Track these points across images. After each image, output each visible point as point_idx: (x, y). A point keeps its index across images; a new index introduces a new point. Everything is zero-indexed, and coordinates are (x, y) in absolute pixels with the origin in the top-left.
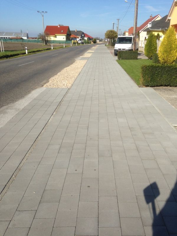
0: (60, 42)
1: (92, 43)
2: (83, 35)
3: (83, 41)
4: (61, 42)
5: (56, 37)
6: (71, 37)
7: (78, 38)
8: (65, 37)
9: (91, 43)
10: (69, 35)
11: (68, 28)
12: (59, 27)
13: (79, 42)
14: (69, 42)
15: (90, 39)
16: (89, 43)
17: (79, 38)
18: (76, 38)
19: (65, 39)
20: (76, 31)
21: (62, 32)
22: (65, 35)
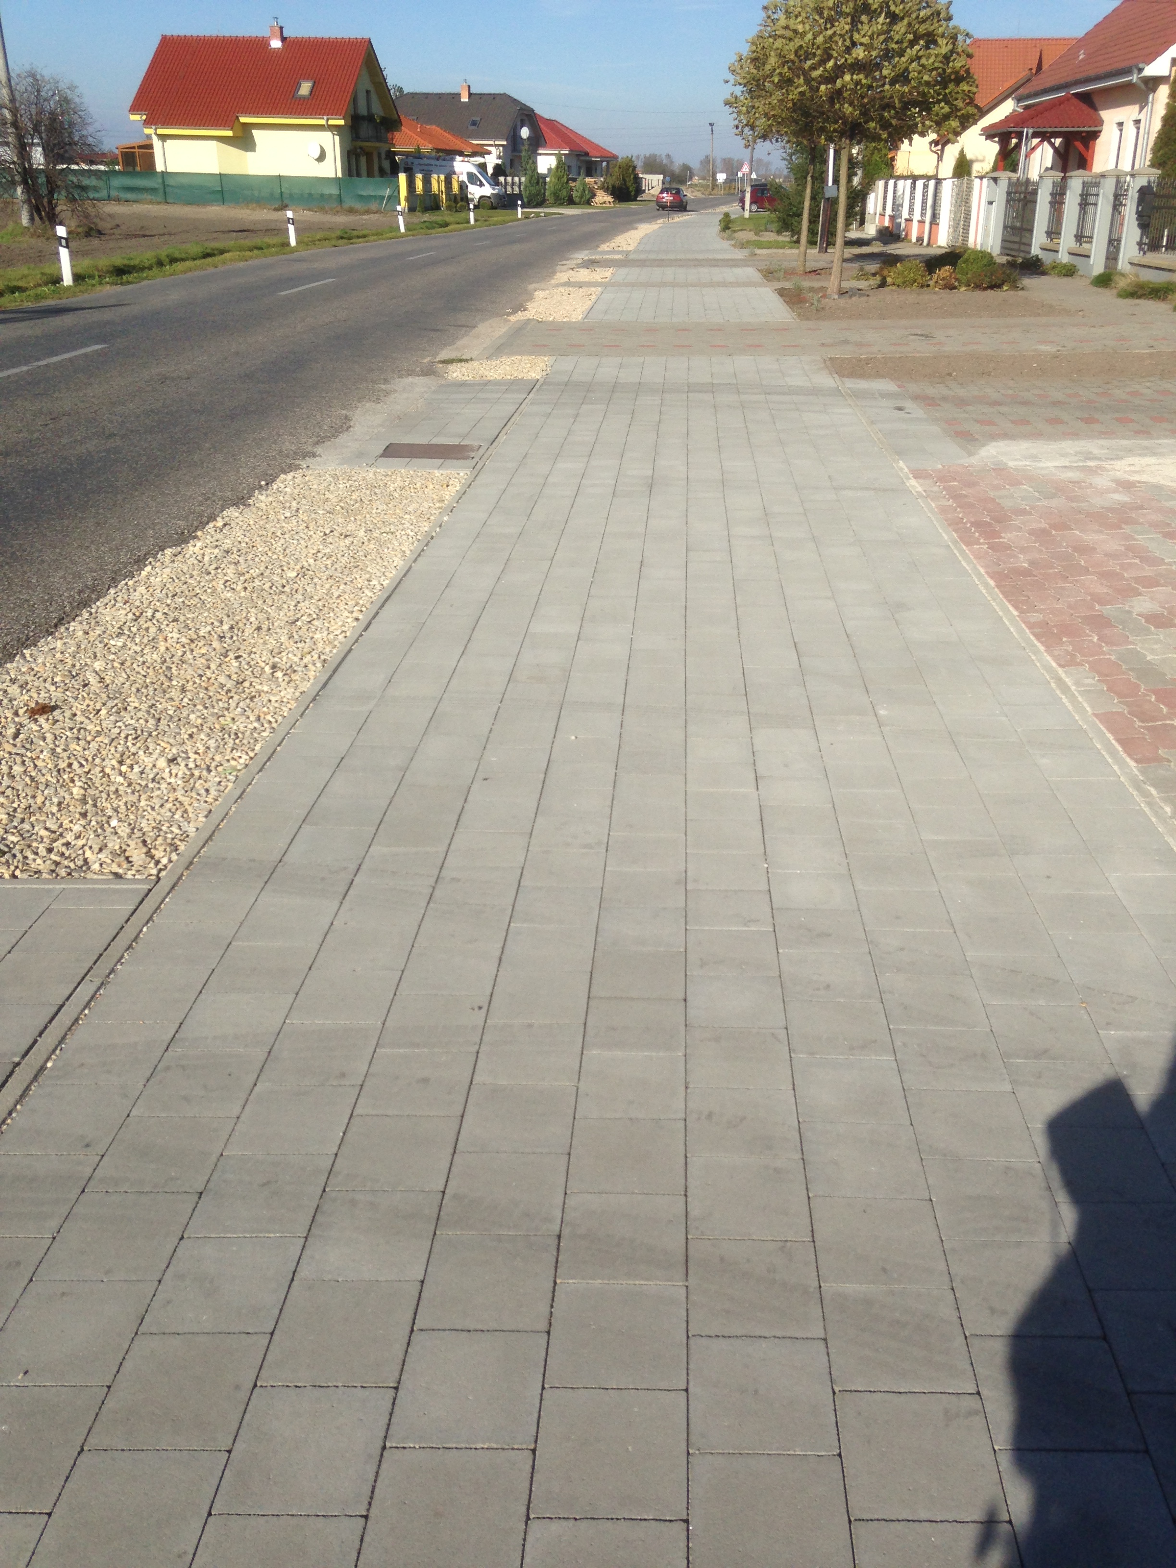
0: (281, 192)
1: (603, 198)
2: (525, 133)
4: (297, 190)
5: (244, 141)
6: (406, 141)
7: (472, 154)
8: (331, 143)
9: (588, 203)
10: (381, 121)
11: (362, 56)
12: (276, 44)
13: (475, 192)
15: (584, 161)
19: (332, 168)
20: (465, 99)
21: (303, 98)
22: (331, 122)
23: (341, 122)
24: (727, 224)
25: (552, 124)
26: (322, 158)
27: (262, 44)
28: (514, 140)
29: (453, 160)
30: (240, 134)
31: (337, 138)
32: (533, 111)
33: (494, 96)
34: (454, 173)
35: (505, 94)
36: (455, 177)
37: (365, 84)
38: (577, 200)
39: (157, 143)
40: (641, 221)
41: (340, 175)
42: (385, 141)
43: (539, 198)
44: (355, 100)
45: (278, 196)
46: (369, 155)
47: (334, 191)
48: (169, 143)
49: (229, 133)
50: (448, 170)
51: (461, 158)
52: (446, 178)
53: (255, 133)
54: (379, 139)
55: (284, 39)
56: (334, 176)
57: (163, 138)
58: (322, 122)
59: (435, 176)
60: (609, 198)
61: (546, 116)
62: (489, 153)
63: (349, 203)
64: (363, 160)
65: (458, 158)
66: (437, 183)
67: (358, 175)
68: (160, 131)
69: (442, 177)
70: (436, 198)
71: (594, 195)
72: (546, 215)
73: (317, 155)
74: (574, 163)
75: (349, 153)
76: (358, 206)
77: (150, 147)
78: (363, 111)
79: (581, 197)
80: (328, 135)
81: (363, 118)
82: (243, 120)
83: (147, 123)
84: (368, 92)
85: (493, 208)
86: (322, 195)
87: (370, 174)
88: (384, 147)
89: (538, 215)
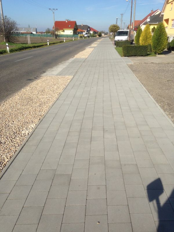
0: (67, 36)
1: (98, 36)
2: (89, 29)
3: (89, 35)
4: (69, 36)
5: (64, 31)
6: (78, 31)
7: (84, 32)
8: (72, 31)
9: (96, 37)
10: (76, 29)
11: (75, 23)
12: (67, 22)
13: (85, 36)
14: (76, 36)
15: (95, 32)
16: (94, 37)
17: (86, 32)
18: (82, 32)
19: (72, 34)
20: (82, 26)
21: (70, 27)
27: (65, 22)
32: (89, 27)
33: (86, 25)
64: (75, 33)
66: (82, 35)
82: (64, 29)
84: (75, 26)
86: (71, 36)
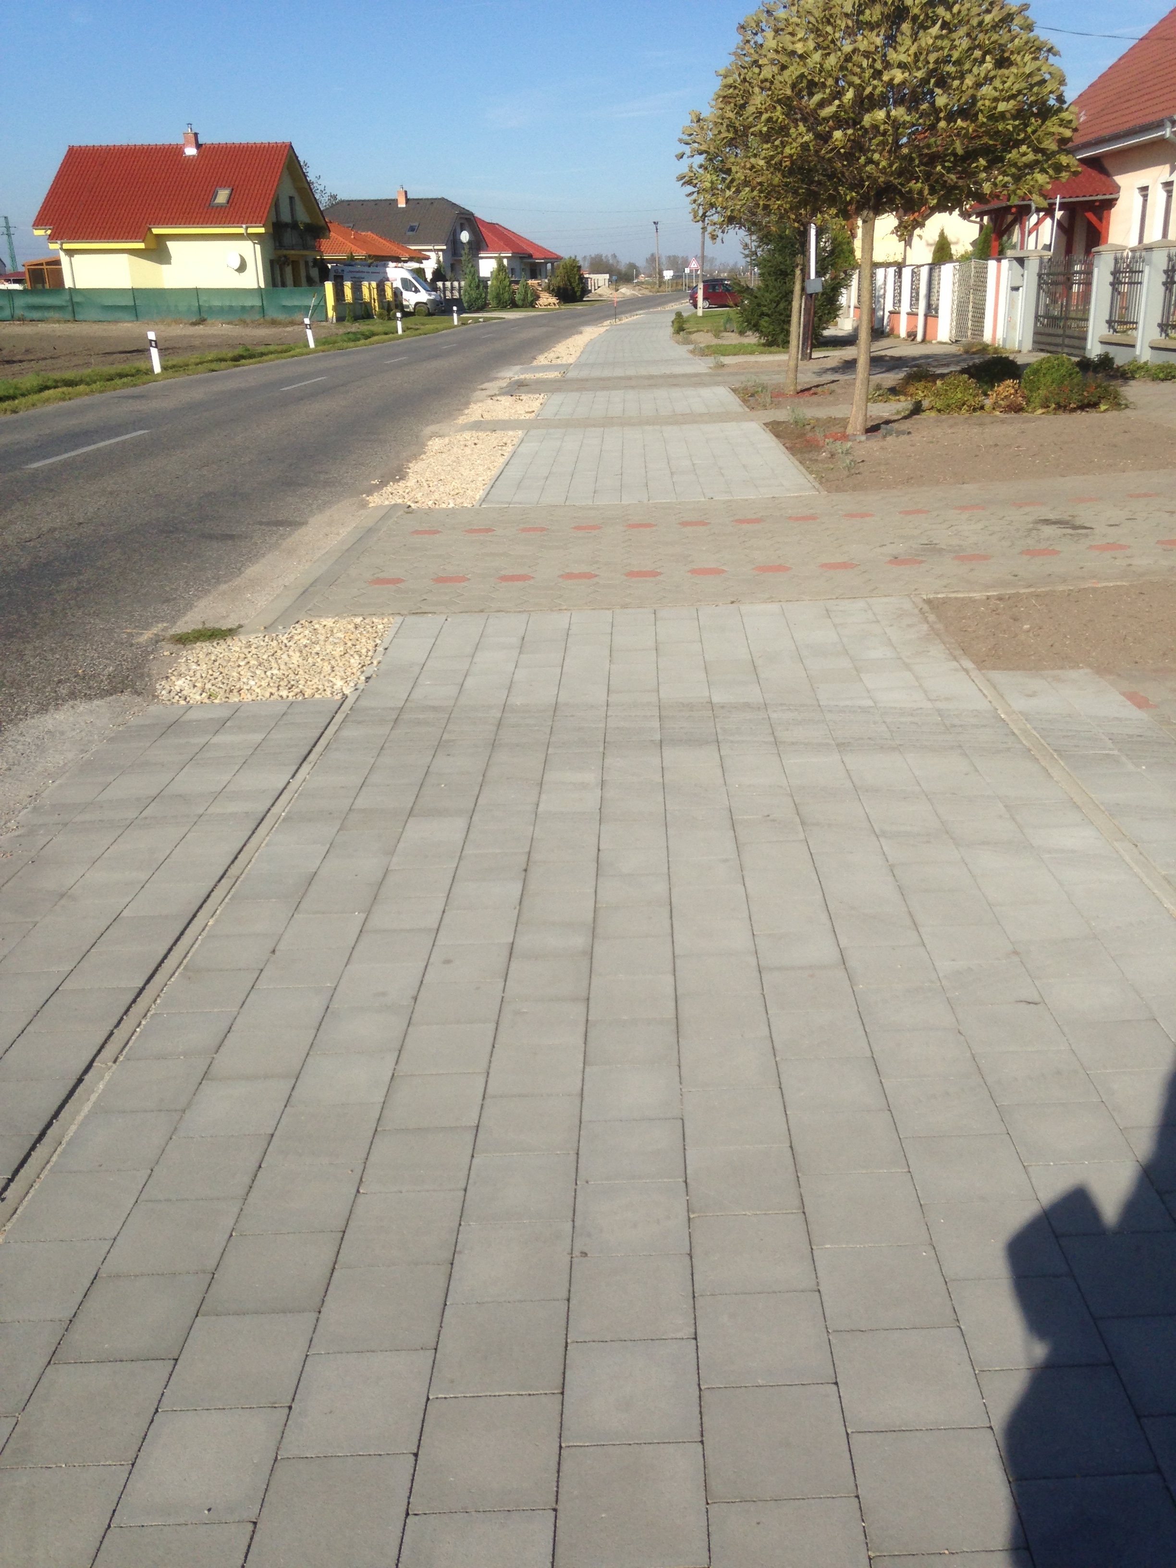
0: (199, 305)
1: (547, 300)
2: (465, 236)
5: (157, 253)
6: (335, 249)
8: (252, 253)
9: (532, 305)
10: (306, 229)
12: (191, 151)
14: (293, 298)
15: (529, 263)
19: (253, 278)
20: (402, 204)
21: (220, 207)
22: (250, 230)
23: (262, 230)
24: (680, 325)
25: (494, 228)
26: (242, 268)
27: (176, 151)
28: (454, 245)
29: (386, 266)
30: (153, 246)
31: (258, 247)
32: (472, 214)
33: (432, 201)
34: (388, 280)
35: (443, 199)
36: (388, 283)
37: (287, 189)
38: (520, 303)
39: (64, 259)
40: (587, 323)
41: (262, 286)
42: (313, 248)
43: (480, 303)
44: (277, 205)
45: (195, 309)
46: (295, 265)
47: (257, 302)
48: (77, 258)
49: (141, 246)
50: (380, 277)
51: (394, 264)
52: (378, 286)
53: (170, 244)
54: (305, 247)
55: (199, 146)
56: (256, 287)
57: (71, 253)
58: (241, 230)
59: (366, 283)
60: (554, 300)
61: (487, 218)
62: (428, 258)
63: (272, 314)
64: (288, 270)
65: (391, 264)
66: (368, 290)
67: (284, 285)
68: (66, 246)
69: (374, 284)
70: (367, 306)
71: (538, 297)
72: (486, 320)
73: (237, 265)
74: (517, 265)
75: (272, 262)
76: (281, 317)
77: (58, 262)
78: (286, 217)
79: (524, 300)
80: (249, 244)
81: (286, 225)
82: (156, 231)
83: (52, 238)
84: (291, 198)
85: (430, 314)
86: (243, 308)
87: (297, 283)
88: (310, 254)
89: (476, 320)
